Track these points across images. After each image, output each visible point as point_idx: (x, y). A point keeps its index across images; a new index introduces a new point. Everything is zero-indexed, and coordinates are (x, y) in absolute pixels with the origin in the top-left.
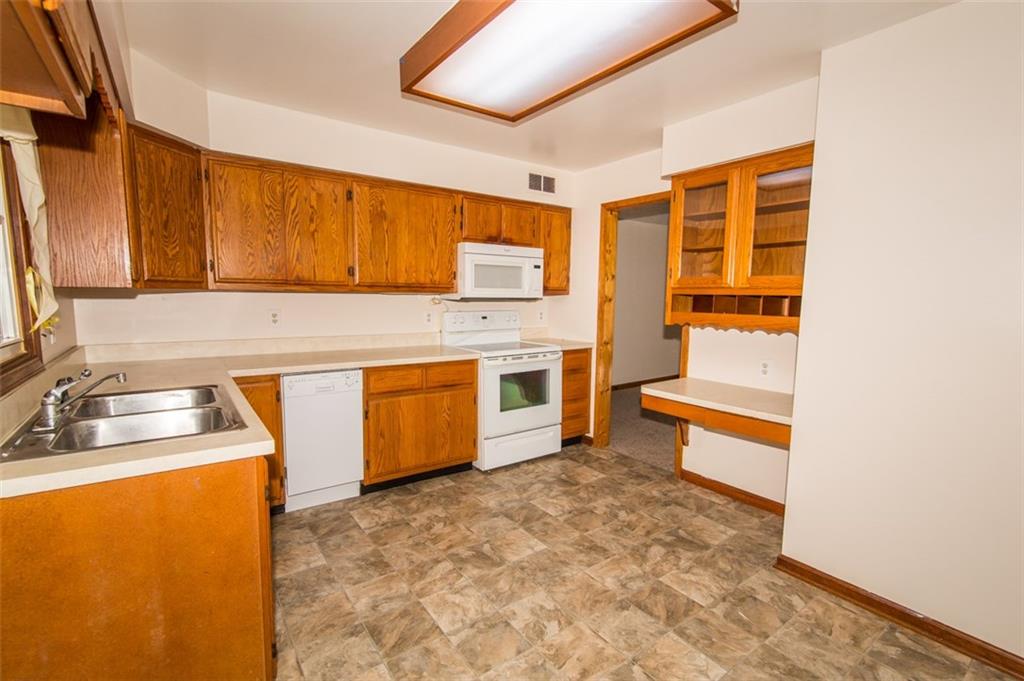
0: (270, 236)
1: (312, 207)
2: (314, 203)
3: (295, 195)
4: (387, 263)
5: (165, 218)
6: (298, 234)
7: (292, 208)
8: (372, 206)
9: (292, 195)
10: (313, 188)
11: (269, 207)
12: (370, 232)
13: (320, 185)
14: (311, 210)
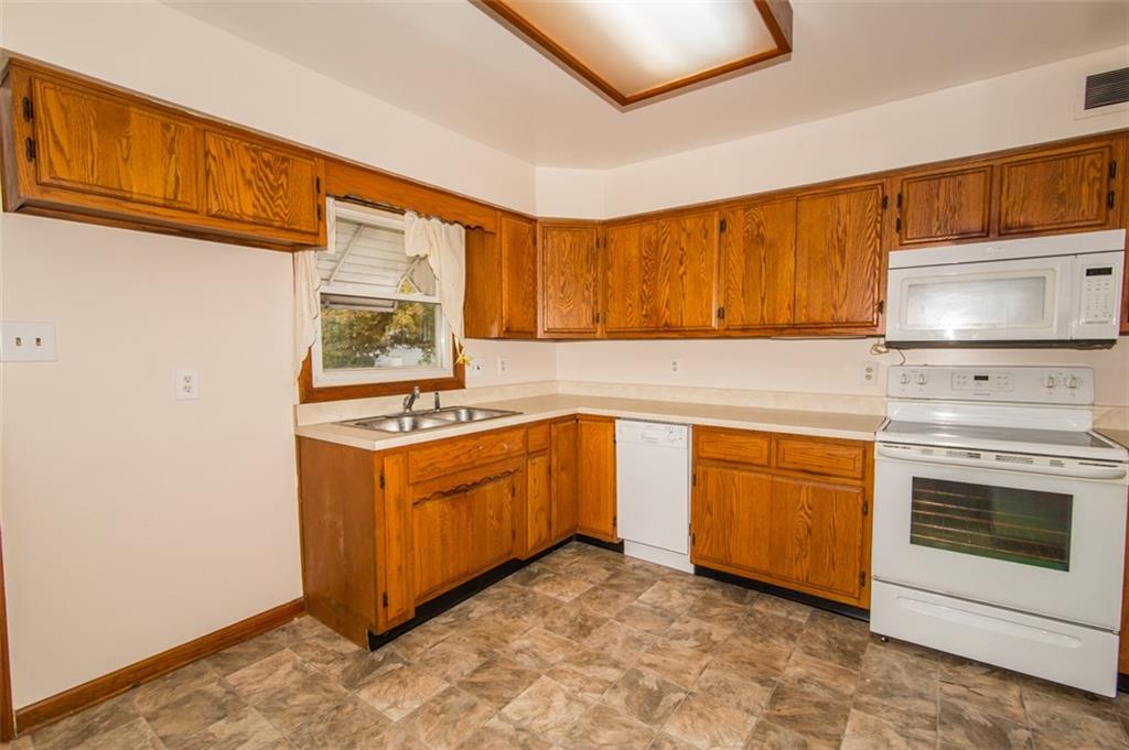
0: (645, 288)
1: (682, 249)
2: (684, 245)
3: (667, 242)
4: (763, 299)
5: (562, 283)
6: (669, 280)
7: (664, 252)
8: (747, 231)
9: (664, 241)
10: (684, 230)
11: (645, 258)
12: (743, 265)
13: (689, 223)
14: (681, 252)
